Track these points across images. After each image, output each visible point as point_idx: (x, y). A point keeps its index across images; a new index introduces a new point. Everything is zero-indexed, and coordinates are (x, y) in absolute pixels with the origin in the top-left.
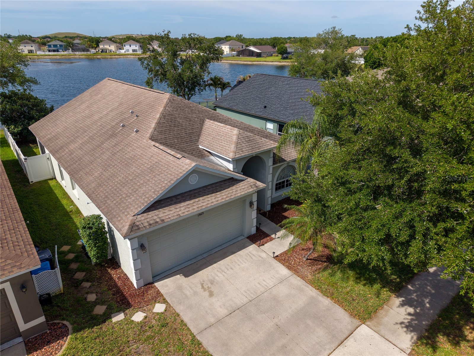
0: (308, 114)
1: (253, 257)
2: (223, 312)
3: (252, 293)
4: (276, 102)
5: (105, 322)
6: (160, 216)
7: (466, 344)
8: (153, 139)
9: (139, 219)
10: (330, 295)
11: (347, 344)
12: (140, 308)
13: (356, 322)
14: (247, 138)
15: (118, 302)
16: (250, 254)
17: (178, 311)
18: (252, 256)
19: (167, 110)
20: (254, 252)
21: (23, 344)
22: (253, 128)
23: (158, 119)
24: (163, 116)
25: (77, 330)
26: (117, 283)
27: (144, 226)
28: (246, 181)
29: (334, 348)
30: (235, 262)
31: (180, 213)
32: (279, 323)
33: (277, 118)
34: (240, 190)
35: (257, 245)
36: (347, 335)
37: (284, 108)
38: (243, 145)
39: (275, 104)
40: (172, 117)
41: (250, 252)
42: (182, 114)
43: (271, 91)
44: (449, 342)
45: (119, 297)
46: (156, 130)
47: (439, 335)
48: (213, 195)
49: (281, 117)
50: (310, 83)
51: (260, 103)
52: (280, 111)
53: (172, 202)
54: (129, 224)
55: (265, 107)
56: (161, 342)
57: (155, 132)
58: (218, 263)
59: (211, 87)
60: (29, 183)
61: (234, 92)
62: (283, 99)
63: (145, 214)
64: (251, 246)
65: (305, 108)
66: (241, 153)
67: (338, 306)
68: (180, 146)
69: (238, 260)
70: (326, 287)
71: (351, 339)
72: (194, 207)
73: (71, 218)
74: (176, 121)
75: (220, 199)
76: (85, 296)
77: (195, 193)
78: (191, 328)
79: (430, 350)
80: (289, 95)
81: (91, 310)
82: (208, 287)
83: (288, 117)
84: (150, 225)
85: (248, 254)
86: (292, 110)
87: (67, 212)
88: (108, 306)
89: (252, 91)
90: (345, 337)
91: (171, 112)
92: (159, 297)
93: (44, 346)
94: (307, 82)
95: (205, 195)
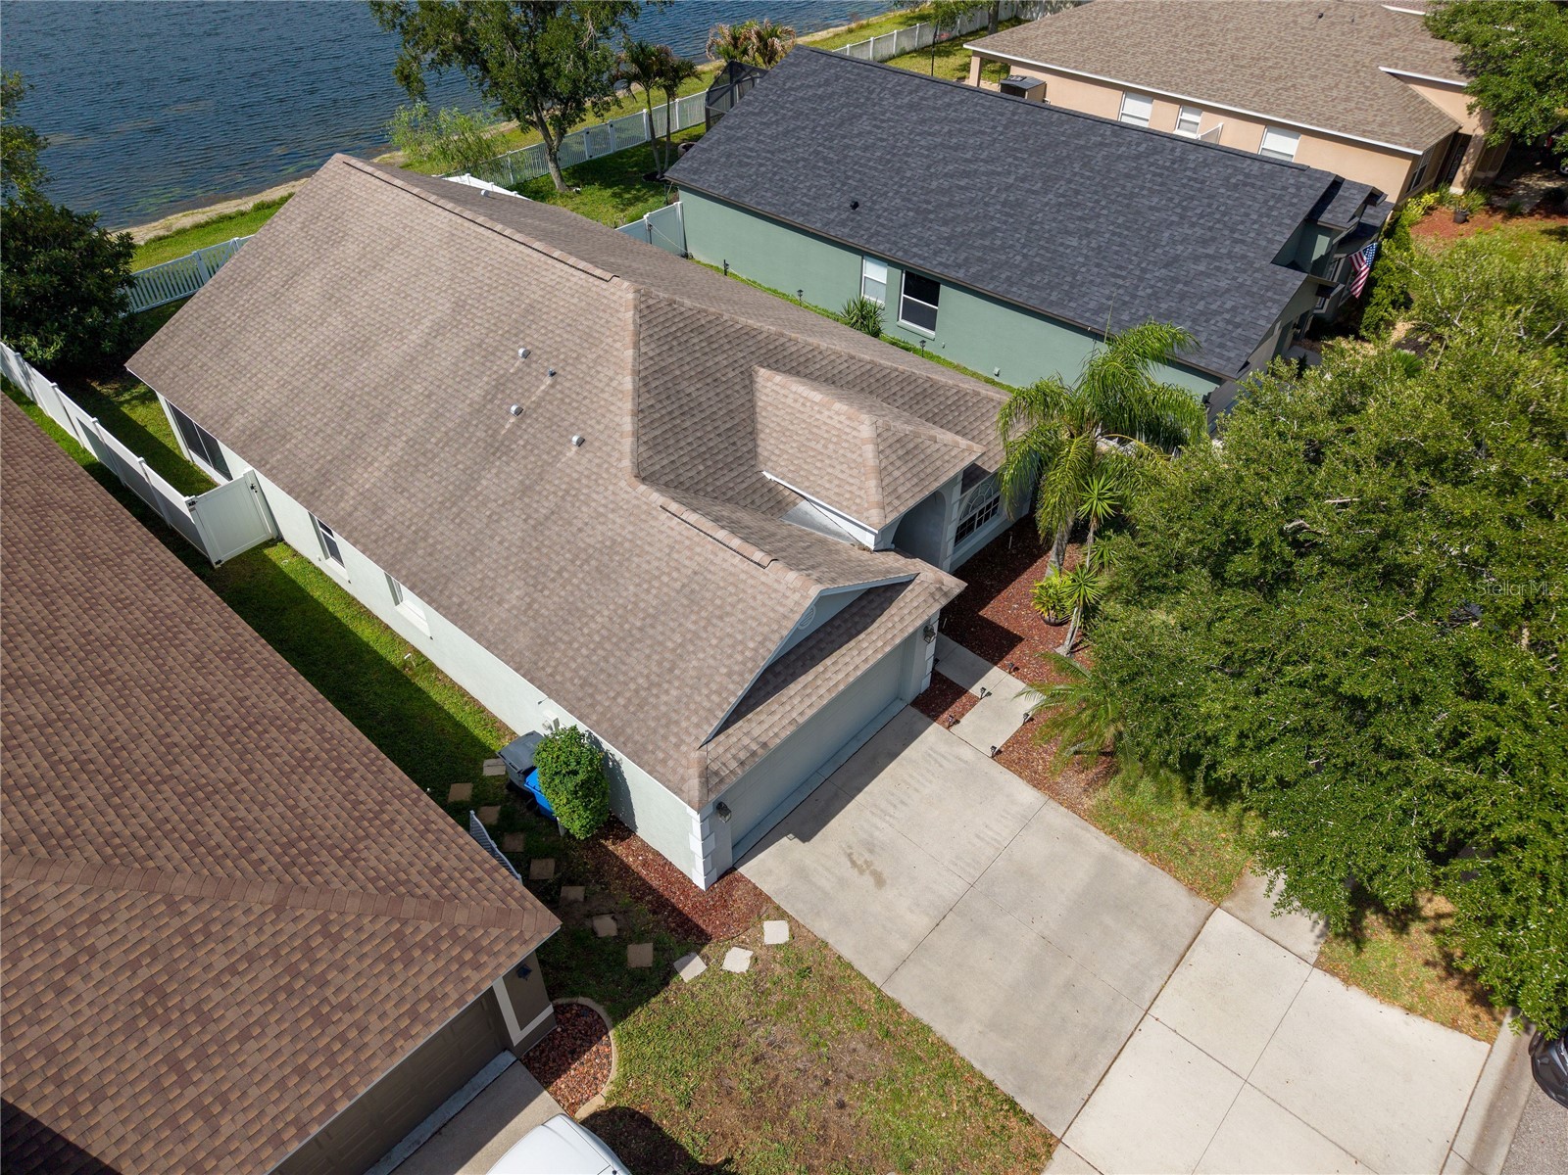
0: (998, 242)
1: (944, 763)
2: (920, 922)
3: (969, 865)
4: (885, 185)
5: (668, 984)
6: (756, 733)
7: (1422, 927)
8: (643, 475)
9: (713, 755)
10: (1141, 846)
11: (1193, 960)
12: (733, 941)
13: (1204, 904)
14: (898, 445)
15: (673, 930)
16: (934, 755)
17: (821, 935)
18: (940, 759)
19: (646, 353)
20: (943, 748)
21: (521, 1069)
22: (884, 373)
23: (633, 399)
24: (644, 381)
25: (621, 1014)
26: (647, 879)
27: (731, 772)
28: (917, 581)
29: (1169, 973)
30: (905, 781)
31: (794, 715)
32: (1046, 933)
33: (900, 254)
34: (910, 613)
35: (942, 724)
36: (1190, 939)
37: (917, 211)
38: (897, 474)
39: (886, 193)
40: (666, 379)
41: (931, 749)
42: (688, 363)
43: (860, 134)
44: (1389, 926)
45: (669, 916)
46: (641, 442)
47: (1368, 913)
48: (852, 643)
49: (915, 250)
50: (990, 107)
51: (833, 184)
52: (905, 225)
53: (770, 688)
54: (697, 774)
55: (855, 205)
56: (813, 1012)
57: (641, 449)
58: (866, 789)
59: (636, 87)
60: (212, 567)
61: (731, 128)
62: (908, 174)
63: (722, 737)
64: (930, 729)
65: (984, 217)
66: (896, 503)
67: (1160, 871)
68: (718, 484)
69: (911, 776)
70: (1128, 824)
71: (1198, 948)
72: (822, 691)
73: (419, 690)
74: (682, 395)
75: (870, 652)
76: (588, 923)
77: (811, 648)
78: (865, 971)
79: (1353, 947)
80: (927, 157)
81: (620, 960)
82: (866, 862)
83: (935, 254)
84: (742, 763)
85: (930, 755)
86: (946, 223)
87: (394, 669)
88: (655, 943)
89: (794, 130)
90: (1187, 943)
91: (656, 359)
92: (762, 906)
93: (570, 1064)
94: (977, 104)
95: (835, 650)
